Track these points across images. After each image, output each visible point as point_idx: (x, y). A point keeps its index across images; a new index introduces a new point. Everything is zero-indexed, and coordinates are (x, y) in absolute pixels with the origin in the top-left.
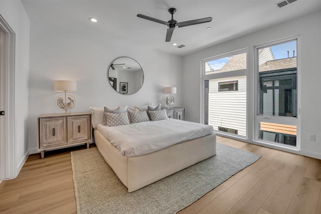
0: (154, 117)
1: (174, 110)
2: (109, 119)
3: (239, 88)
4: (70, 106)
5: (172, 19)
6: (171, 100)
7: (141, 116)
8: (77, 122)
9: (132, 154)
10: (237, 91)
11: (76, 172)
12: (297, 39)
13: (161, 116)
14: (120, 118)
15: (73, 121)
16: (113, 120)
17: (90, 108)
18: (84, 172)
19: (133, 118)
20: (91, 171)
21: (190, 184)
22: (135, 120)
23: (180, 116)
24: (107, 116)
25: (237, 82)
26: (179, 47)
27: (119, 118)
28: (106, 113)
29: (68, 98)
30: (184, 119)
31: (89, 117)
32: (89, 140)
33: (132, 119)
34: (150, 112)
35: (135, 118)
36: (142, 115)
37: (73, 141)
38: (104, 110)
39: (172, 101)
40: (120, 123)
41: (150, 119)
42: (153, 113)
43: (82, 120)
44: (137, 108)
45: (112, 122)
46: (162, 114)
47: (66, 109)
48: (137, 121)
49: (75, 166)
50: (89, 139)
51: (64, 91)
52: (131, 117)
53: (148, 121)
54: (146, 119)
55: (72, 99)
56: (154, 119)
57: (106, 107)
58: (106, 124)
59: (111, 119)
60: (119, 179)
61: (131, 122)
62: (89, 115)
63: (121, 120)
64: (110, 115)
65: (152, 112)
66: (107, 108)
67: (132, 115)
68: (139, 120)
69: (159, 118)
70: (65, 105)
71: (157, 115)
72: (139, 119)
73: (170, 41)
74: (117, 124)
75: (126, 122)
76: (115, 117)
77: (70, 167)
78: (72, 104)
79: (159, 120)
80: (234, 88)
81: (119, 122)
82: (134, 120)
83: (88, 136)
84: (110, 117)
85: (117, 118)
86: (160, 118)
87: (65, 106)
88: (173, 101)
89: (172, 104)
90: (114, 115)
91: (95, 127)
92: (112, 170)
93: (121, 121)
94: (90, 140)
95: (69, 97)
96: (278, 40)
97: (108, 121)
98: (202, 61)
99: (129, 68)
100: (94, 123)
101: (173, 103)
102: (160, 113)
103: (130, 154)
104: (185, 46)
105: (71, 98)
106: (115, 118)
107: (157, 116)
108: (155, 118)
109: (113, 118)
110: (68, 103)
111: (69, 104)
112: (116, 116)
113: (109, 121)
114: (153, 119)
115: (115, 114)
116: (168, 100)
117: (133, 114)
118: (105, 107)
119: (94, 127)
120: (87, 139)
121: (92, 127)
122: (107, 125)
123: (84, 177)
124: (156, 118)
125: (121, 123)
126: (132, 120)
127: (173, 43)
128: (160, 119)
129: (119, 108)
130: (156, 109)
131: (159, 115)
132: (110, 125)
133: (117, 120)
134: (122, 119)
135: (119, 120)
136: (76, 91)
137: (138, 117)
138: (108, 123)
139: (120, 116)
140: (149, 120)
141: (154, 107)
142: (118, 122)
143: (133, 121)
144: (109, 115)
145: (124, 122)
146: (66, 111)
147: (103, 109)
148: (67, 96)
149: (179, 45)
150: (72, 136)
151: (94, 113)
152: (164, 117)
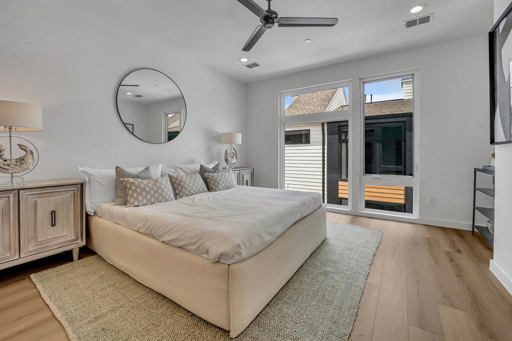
0: (216, 184)
1: (238, 172)
2: (135, 191)
3: (311, 140)
4: (24, 166)
5: (269, 9)
6: (232, 154)
7: (194, 184)
8: (46, 204)
9: (237, 258)
10: (308, 145)
11: (71, 322)
12: (413, 74)
13: (227, 181)
14: (159, 188)
15: (36, 202)
16: (144, 193)
17: (80, 169)
18: (96, 318)
19: (180, 188)
20: (113, 310)
21: (326, 293)
22: (184, 190)
23: (247, 181)
24: (128, 186)
25: (308, 132)
26: (249, 66)
27: (155, 188)
28: (126, 179)
29: (19, 145)
30: (252, 185)
31: (77, 190)
32: (80, 241)
33: (178, 189)
34: (208, 175)
35: (183, 187)
36: (195, 181)
37: (35, 248)
38: (116, 172)
39: (233, 157)
40: (157, 198)
41: (209, 189)
42: (214, 177)
43: (59, 198)
44: (179, 168)
45: (140, 198)
46: (228, 179)
47: (12, 174)
48: (187, 192)
49: (60, 308)
50: (78, 239)
51: (7, 129)
52: (176, 186)
53: (205, 192)
54: (203, 189)
55: (30, 147)
56: (216, 188)
57: (121, 166)
58: (125, 203)
59: (139, 190)
60: (193, 315)
61: (177, 196)
62: (79, 186)
63: (160, 191)
64: (136, 182)
65: (211, 174)
66: (122, 170)
67: (178, 182)
68: (190, 191)
69: (224, 185)
70: (8, 162)
71: (220, 180)
72: (191, 189)
73: (249, 50)
74: (153, 200)
75: (169, 197)
76: (147, 186)
77: (49, 314)
78: (31, 161)
79: (224, 189)
80: (304, 140)
81: (157, 195)
82: (181, 191)
83: (76, 234)
84: (136, 186)
85: (151, 189)
86: (226, 185)
87: (8, 165)
88: (235, 156)
89: (233, 162)
90: (145, 182)
91: (92, 211)
92: (165, 298)
93: (161, 195)
94: (82, 240)
95: (20, 143)
96: (396, 73)
97: (132, 196)
98: (280, 93)
99: (139, 96)
100: (91, 202)
101: (235, 161)
102: (225, 177)
103: (232, 259)
104: (259, 65)
105: (25, 147)
106: (147, 189)
107: (221, 183)
108: (217, 186)
109: (144, 189)
110: (18, 157)
111: (21, 160)
112: (150, 185)
113: (135, 195)
114: (214, 187)
115: (147, 180)
116: (228, 155)
117: (178, 180)
118: (117, 168)
119: (90, 210)
120: (74, 240)
121: (86, 213)
122: (128, 205)
123: (103, 329)
124: (220, 186)
125: (160, 198)
126: (177, 192)
127: (241, 58)
128: (226, 188)
129: (147, 169)
130: (216, 169)
131: (225, 179)
132: (136, 203)
133: (152, 192)
134: (163, 191)
135: (156, 192)
136: (42, 128)
137: (188, 185)
138: (132, 200)
139: (158, 184)
140: (207, 190)
141: (211, 166)
142: (153, 196)
143: (179, 193)
144: (133, 183)
145: (165, 196)
146: (12, 177)
147: (113, 172)
148: (16, 141)
149: (250, 63)
150: (35, 237)
151: (89, 179)
152: (231, 184)
